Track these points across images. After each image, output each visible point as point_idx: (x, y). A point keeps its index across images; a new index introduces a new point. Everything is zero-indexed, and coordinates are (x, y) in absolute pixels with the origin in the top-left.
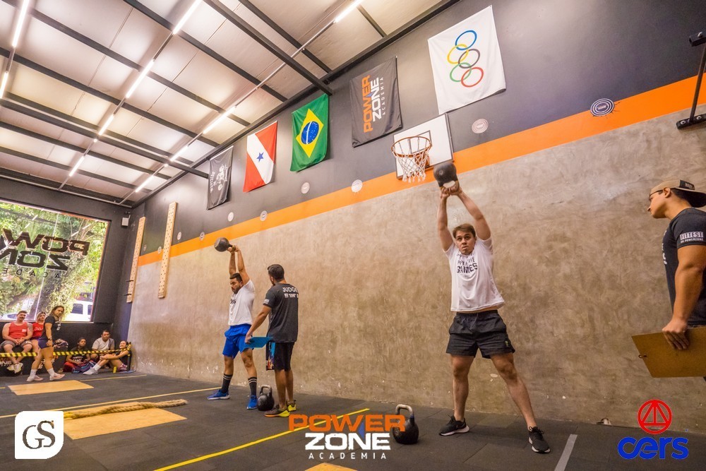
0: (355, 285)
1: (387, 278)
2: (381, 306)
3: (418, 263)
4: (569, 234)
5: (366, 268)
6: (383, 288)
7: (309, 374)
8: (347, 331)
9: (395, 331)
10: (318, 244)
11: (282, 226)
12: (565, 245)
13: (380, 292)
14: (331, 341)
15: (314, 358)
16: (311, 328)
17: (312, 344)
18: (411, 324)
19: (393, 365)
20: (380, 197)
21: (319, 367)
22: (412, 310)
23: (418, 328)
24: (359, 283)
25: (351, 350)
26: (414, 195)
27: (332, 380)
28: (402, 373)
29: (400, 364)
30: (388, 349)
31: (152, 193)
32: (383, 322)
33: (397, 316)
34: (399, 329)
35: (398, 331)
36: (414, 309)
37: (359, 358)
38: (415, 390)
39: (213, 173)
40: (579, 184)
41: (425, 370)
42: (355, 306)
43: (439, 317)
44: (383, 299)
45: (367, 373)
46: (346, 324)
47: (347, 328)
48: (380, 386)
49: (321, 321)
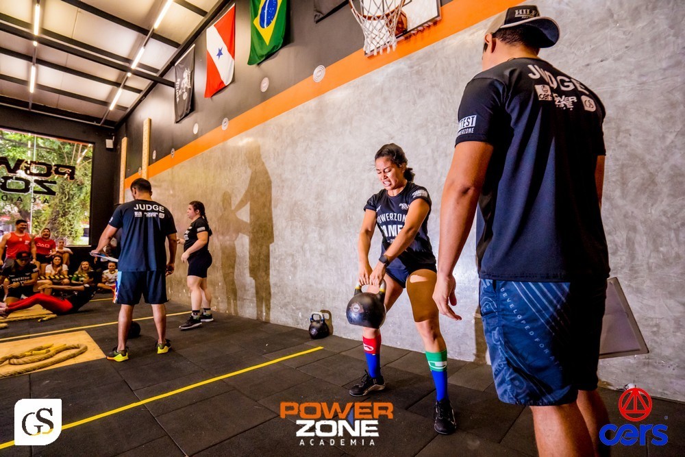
0: (316, 199)
2: (344, 225)
5: (327, 178)
6: (347, 202)
8: (308, 255)
10: (278, 152)
11: (243, 134)
13: (344, 207)
14: (292, 266)
15: (275, 285)
20: (345, 85)
21: (279, 294)
24: (320, 197)
25: (312, 276)
27: (293, 309)
31: (129, 110)
37: (320, 286)
39: (179, 80)
44: (346, 215)
46: (306, 246)
47: (308, 251)
48: (341, 319)
49: (281, 243)
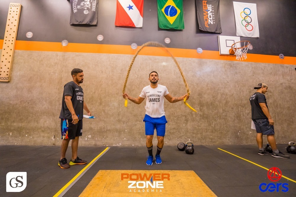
0: (198, 95)
1: (214, 95)
2: (211, 106)
3: (227, 91)
4: (272, 91)
5: (204, 89)
7: (171, 136)
8: (194, 116)
9: (217, 116)
11: (151, 57)
13: (211, 100)
14: (185, 120)
15: (174, 129)
16: (172, 114)
17: (173, 121)
18: (224, 114)
19: (216, 130)
20: (211, 60)
21: (177, 132)
22: (224, 109)
23: (226, 116)
24: (200, 95)
25: (196, 124)
26: (226, 64)
27: (185, 138)
28: (219, 133)
29: (219, 130)
30: (213, 124)
32: (212, 113)
33: (218, 111)
35: (218, 117)
36: (225, 108)
37: (200, 128)
38: (224, 139)
40: (275, 77)
41: (228, 131)
42: (198, 105)
43: (234, 112)
44: (212, 103)
45: (204, 134)
46: (193, 113)
47: (194, 115)
48: (210, 138)
49: (179, 111)
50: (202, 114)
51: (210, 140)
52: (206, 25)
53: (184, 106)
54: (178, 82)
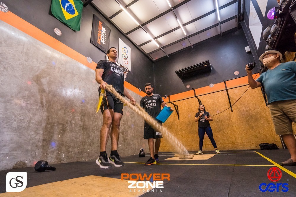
2: (92, 117)
5: (88, 98)
6: (94, 110)
9: (96, 129)
12: (133, 115)
19: (93, 143)
24: (83, 103)
25: (74, 135)
29: (96, 143)
30: (92, 136)
32: (92, 124)
33: (97, 123)
34: (98, 128)
37: (78, 140)
42: (80, 114)
44: (93, 115)
45: (81, 147)
46: (73, 121)
47: (74, 124)
48: (87, 153)
49: (56, 117)
50: (82, 124)
51: (87, 155)
52: (99, 42)
53: (63, 112)
54: (62, 82)
